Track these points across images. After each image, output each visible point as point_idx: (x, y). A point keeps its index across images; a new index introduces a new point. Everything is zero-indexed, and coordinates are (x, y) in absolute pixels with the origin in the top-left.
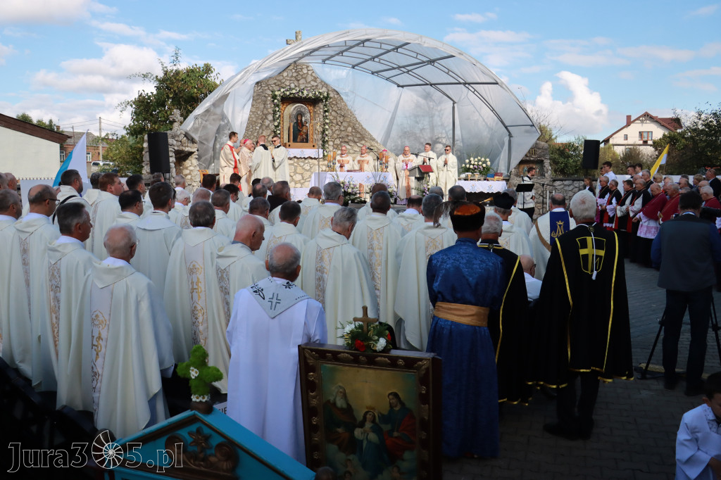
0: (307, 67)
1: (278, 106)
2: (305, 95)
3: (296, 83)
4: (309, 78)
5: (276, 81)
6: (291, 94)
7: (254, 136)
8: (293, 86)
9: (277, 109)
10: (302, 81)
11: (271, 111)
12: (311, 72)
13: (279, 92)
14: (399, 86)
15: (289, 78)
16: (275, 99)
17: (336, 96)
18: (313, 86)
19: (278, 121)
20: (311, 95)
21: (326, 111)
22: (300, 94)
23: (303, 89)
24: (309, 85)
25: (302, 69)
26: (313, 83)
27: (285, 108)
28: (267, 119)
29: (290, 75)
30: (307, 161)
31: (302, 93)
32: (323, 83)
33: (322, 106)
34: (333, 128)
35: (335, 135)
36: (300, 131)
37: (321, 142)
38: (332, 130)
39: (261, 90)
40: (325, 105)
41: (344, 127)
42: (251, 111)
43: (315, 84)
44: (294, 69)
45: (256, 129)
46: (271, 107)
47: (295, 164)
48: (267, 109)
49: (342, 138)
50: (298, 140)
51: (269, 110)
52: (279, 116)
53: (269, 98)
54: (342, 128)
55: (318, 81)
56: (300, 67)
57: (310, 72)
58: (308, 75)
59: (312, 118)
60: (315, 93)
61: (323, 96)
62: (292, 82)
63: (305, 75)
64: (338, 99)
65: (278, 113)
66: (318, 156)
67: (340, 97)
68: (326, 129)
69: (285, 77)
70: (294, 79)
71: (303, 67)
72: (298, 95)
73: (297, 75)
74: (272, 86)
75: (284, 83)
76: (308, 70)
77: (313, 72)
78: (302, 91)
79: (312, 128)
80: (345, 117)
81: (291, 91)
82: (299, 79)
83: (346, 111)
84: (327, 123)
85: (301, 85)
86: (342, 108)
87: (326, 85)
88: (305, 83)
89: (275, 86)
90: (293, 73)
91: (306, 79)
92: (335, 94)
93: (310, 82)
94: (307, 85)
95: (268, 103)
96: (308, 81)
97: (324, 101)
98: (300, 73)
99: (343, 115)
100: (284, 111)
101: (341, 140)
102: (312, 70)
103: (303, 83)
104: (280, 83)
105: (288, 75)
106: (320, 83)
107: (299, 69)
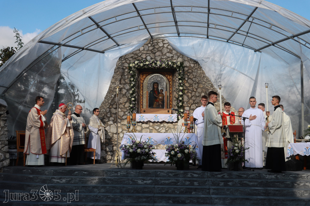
0: (163, 41)
1: (133, 76)
2: (158, 65)
3: (152, 56)
4: (165, 51)
5: (133, 55)
6: (144, 65)
7: (109, 103)
8: (148, 58)
9: (132, 79)
10: (158, 54)
11: (127, 81)
12: (167, 44)
13: (134, 65)
14: (255, 51)
15: (145, 52)
16: (131, 71)
17: (192, 65)
18: (169, 57)
19: (133, 89)
20: (164, 65)
21: (180, 79)
22: (153, 64)
23: (157, 61)
24: (165, 57)
25: (157, 43)
26: (168, 55)
27: (145, 78)
28: (124, 88)
29: (146, 48)
30: (162, 125)
31: (156, 64)
32: (179, 54)
33: (177, 75)
34: (189, 94)
35: (191, 101)
36: (156, 98)
37: (176, 108)
38: (188, 96)
39: (121, 64)
40: (179, 74)
41: (199, 93)
42: (111, 82)
43: (171, 55)
44: (150, 43)
45: (112, 97)
46: (128, 78)
47: (151, 128)
48: (124, 80)
49: (197, 103)
50: (154, 106)
51: (126, 80)
52: (134, 85)
53: (127, 70)
54: (197, 94)
55: (174, 52)
56: (156, 41)
57: (165, 46)
58: (164, 48)
59: (171, 86)
60: (168, 64)
61: (177, 65)
62: (148, 55)
63: (161, 48)
64: (196, 67)
65: (133, 82)
66: (173, 120)
67: (197, 66)
68: (180, 95)
69: (142, 51)
70: (150, 52)
71: (159, 41)
72: (152, 66)
73: (153, 49)
74: (129, 60)
75: (140, 56)
76: (164, 44)
77: (169, 45)
78: (156, 62)
79: (171, 95)
80: (199, 84)
81: (145, 62)
82: (154, 52)
83: (201, 79)
84: (181, 90)
85: (157, 58)
86: (198, 75)
87: (181, 56)
88: (161, 55)
89: (132, 59)
90: (149, 47)
91: (162, 52)
92: (192, 64)
93: (166, 54)
94: (162, 57)
95: (126, 75)
96: (164, 54)
97: (178, 70)
98: (156, 46)
99: (197, 82)
100: (143, 81)
101: (196, 105)
102: (168, 43)
103: (159, 56)
104: (136, 57)
105: (144, 49)
106: (176, 54)
107: (154, 43)
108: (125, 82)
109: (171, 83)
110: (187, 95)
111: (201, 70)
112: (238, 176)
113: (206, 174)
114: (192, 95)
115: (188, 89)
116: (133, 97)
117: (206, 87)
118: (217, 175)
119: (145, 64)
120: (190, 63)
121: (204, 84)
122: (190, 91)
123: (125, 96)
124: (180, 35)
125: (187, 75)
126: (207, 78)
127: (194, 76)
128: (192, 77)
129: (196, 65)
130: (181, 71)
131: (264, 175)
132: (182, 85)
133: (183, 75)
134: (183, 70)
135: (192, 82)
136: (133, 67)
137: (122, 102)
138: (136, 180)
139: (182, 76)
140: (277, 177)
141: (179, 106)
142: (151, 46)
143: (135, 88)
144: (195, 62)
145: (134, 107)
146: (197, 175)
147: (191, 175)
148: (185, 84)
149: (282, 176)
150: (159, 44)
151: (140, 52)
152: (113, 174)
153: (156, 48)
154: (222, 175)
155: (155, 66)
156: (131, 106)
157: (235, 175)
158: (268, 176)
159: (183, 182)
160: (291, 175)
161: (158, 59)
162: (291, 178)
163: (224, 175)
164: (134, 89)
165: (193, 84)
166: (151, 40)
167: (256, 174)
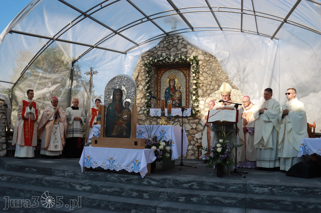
0: (178, 37)
1: (148, 72)
3: (167, 52)
4: (180, 46)
5: (149, 53)
8: (164, 54)
9: (147, 75)
10: (173, 49)
11: (144, 77)
12: (182, 40)
13: (148, 61)
14: (272, 38)
15: (161, 49)
16: (146, 67)
18: (183, 52)
20: (177, 60)
21: (193, 73)
22: (167, 60)
23: (171, 56)
24: (180, 52)
25: (172, 40)
26: (183, 50)
29: (162, 45)
30: (177, 120)
31: (169, 59)
32: (193, 49)
33: (191, 69)
34: (204, 88)
35: (206, 95)
38: (203, 90)
40: (193, 68)
43: (185, 50)
44: (165, 40)
46: (144, 74)
53: (144, 67)
55: (189, 47)
56: (171, 38)
58: (179, 44)
59: (187, 81)
60: (181, 58)
61: (190, 59)
62: (163, 51)
63: (176, 44)
64: (211, 61)
65: (148, 78)
66: (186, 114)
67: (213, 59)
68: (194, 89)
69: (158, 48)
70: (166, 49)
71: (174, 37)
72: (165, 61)
73: (168, 45)
74: (146, 58)
75: (156, 53)
76: (179, 40)
77: (183, 41)
78: (169, 57)
79: (187, 90)
80: (213, 76)
81: (159, 58)
82: (169, 48)
83: (216, 71)
84: (195, 83)
85: (171, 53)
86: (212, 68)
87: (196, 49)
88: (176, 51)
89: (149, 57)
90: (164, 44)
91: (177, 47)
92: (207, 57)
93: (180, 49)
94: (177, 53)
95: (143, 72)
96: (179, 49)
97: (191, 63)
98: (171, 43)
99: (211, 74)
100: (161, 77)
101: (211, 98)
102: (183, 38)
103: (174, 51)
104: (153, 54)
105: (160, 46)
106: (190, 48)
107: (170, 40)
108: (142, 78)
109: (187, 78)
110: (202, 88)
111: (216, 63)
112: (212, 186)
113: (168, 182)
114: (207, 89)
115: (203, 83)
116: (148, 93)
117: (220, 79)
118: (182, 183)
119: (159, 59)
120: (205, 57)
121: (218, 77)
122: (205, 85)
123: (141, 92)
124: (194, 30)
125: (202, 68)
126: (222, 71)
127: (209, 69)
128: (207, 70)
129: (211, 58)
130: (194, 65)
131: (251, 186)
132: (195, 78)
133: (198, 68)
134: (197, 64)
135: (207, 75)
136: (148, 64)
137: (139, 98)
138: (73, 185)
139: (195, 69)
140: (272, 191)
141: (193, 100)
142: (166, 43)
143: (150, 83)
144: (210, 56)
145: (149, 102)
146: (156, 183)
147: (148, 181)
148: (200, 78)
149: (280, 190)
150: (174, 40)
151: (156, 49)
152: (60, 173)
153: (171, 44)
154: (189, 184)
155: (168, 61)
156: (146, 101)
157: (208, 185)
158: (258, 188)
159: (130, 192)
160: (295, 189)
161: (173, 54)
162: (295, 193)
163: (193, 185)
164: (149, 85)
165: (208, 78)
166: (167, 38)
167: (240, 186)
